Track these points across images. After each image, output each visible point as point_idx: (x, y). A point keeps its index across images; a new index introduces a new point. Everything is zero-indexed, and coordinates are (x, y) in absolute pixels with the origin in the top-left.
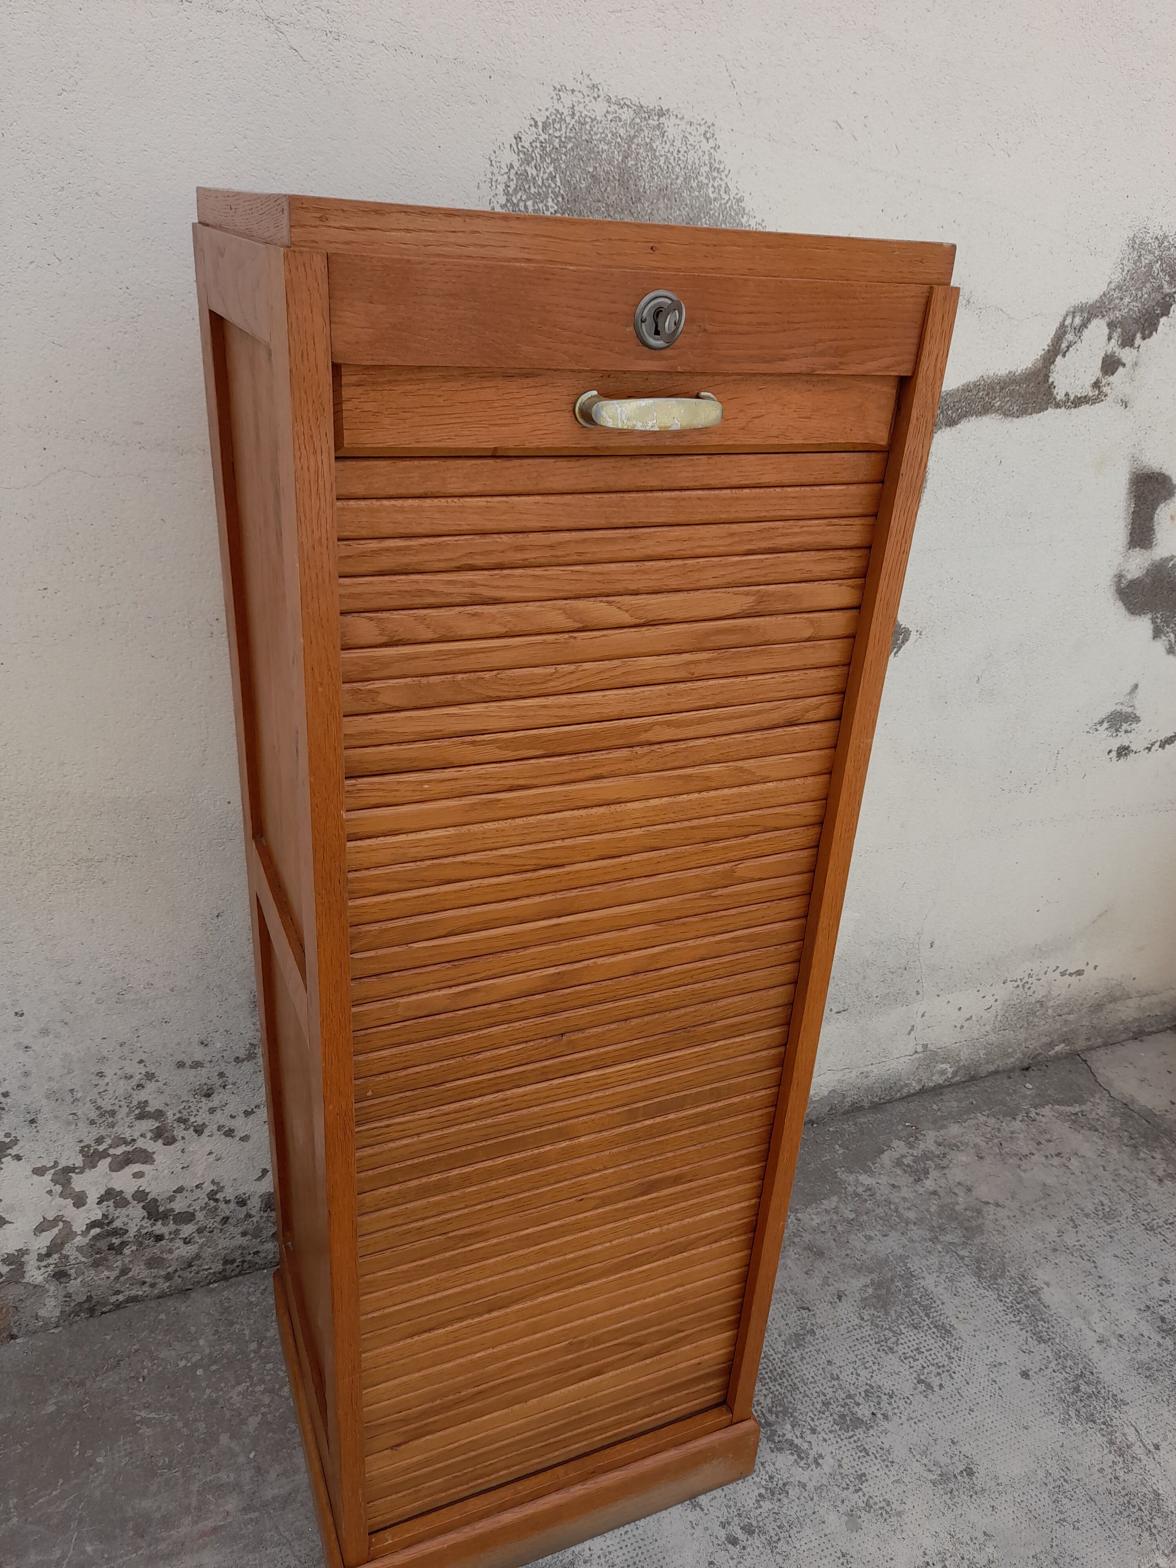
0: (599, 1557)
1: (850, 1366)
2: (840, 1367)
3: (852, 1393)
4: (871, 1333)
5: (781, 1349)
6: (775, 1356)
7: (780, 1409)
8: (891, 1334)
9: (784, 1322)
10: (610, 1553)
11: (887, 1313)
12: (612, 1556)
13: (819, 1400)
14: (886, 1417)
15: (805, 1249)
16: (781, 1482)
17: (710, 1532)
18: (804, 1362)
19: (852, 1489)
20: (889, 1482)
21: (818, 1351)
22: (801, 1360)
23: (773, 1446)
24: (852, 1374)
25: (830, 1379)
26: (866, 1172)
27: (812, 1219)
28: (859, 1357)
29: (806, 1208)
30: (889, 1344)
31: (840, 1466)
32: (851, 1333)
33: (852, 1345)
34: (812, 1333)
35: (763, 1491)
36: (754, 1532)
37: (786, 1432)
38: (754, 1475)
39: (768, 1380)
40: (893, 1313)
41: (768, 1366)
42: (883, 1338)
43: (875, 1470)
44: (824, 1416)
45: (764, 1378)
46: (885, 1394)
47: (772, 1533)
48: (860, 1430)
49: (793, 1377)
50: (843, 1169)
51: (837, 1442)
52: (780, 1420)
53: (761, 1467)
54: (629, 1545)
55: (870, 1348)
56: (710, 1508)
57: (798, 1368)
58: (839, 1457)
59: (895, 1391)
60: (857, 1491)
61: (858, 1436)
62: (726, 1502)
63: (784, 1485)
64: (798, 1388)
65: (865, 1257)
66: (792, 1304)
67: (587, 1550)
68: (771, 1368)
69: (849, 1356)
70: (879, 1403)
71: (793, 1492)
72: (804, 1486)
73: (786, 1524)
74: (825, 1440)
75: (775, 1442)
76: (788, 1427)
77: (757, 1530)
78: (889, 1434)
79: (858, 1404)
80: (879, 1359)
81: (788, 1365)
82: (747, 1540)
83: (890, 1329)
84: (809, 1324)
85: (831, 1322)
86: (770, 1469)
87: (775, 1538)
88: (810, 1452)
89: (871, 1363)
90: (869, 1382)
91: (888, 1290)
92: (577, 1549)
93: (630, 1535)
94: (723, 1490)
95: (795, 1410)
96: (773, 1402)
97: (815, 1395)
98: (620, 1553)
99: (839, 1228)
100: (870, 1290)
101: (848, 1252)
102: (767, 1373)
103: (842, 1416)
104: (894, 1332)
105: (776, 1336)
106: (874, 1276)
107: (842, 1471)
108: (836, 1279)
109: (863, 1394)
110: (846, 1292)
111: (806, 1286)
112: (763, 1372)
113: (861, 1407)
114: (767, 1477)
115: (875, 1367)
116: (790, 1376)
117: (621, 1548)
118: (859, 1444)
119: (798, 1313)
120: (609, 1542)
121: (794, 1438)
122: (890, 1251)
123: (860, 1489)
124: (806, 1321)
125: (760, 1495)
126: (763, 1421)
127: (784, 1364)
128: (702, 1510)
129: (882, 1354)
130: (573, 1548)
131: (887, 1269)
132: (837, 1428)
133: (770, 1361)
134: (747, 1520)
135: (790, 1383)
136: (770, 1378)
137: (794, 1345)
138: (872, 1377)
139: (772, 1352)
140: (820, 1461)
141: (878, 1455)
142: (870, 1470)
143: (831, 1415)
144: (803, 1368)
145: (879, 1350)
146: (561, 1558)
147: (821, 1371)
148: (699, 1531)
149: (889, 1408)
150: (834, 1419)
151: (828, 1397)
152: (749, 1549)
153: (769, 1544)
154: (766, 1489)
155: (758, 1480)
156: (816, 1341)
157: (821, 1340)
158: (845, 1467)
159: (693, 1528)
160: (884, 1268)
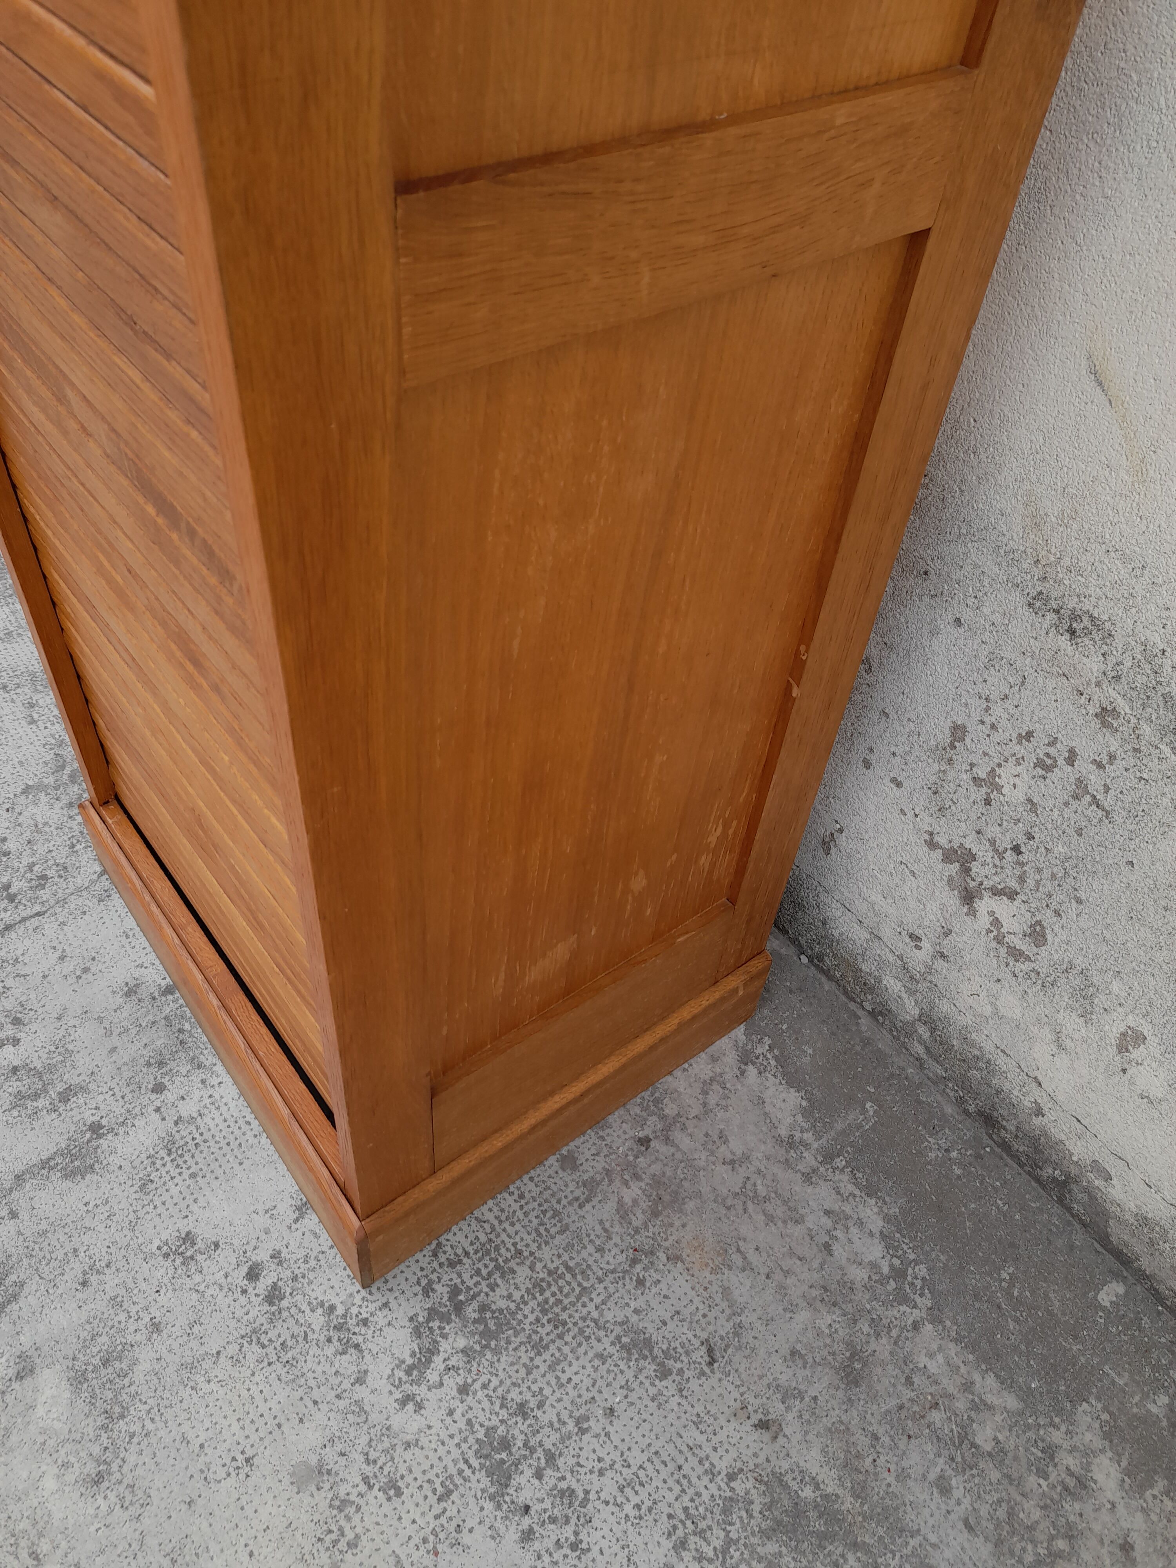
0: (211, 1096)
1: (616, 1456)
2: (607, 1435)
3: (560, 1462)
4: (706, 1496)
5: (609, 1316)
6: (591, 1307)
7: (491, 1324)
8: (718, 1543)
9: (667, 1316)
10: (218, 1108)
11: (766, 1534)
12: (213, 1111)
13: (528, 1396)
14: (527, 1536)
15: (849, 1345)
16: (360, 1339)
17: (263, 1236)
18: (597, 1362)
19: (369, 1470)
20: (395, 1545)
21: (626, 1386)
22: (599, 1356)
23: (421, 1319)
24: (600, 1460)
25: (577, 1414)
26: (1127, 1472)
27: (931, 1356)
28: (641, 1473)
29: (957, 1341)
30: (692, 1539)
31: (408, 1445)
32: (689, 1455)
33: (665, 1457)
34: (664, 1373)
35: (340, 1310)
36: (271, 1303)
37: (450, 1340)
38: (363, 1293)
39: (540, 1299)
40: (771, 1547)
41: (567, 1296)
42: (702, 1525)
43: (412, 1516)
44: (497, 1409)
45: (542, 1293)
46: (576, 1533)
47: (272, 1334)
48: (485, 1482)
49: (559, 1342)
50: (1105, 1417)
51: (452, 1437)
52: (471, 1327)
53: (379, 1304)
54: (231, 1130)
55: (670, 1497)
56: (300, 1233)
57: (581, 1351)
58: (424, 1441)
59: (590, 1555)
60: (366, 1480)
61: (473, 1478)
62: (313, 1254)
63: (357, 1346)
64: (539, 1354)
65: (891, 1479)
66: (711, 1328)
67: (220, 1080)
68: (566, 1301)
69: (636, 1451)
70: (553, 1520)
71: (347, 1363)
72: (360, 1380)
73: (290, 1355)
74: (451, 1413)
75: (429, 1320)
76: (461, 1343)
77: (275, 1308)
78: (493, 1544)
79: (539, 1475)
80: (650, 1518)
81: (581, 1331)
82: (256, 1295)
83: (729, 1542)
84: (679, 1365)
85: (699, 1408)
86: (380, 1318)
87: (264, 1339)
88: (424, 1387)
89: (635, 1500)
90: (592, 1496)
91: (825, 1537)
92: (220, 1068)
93: (245, 1128)
94: (331, 1247)
95: (496, 1352)
96: (501, 1311)
97: (535, 1388)
98: (220, 1120)
99: (936, 1416)
100: (807, 1493)
101: (886, 1440)
102: (554, 1294)
103: (505, 1444)
104: (725, 1551)
105: (633, 1304)
106: (848, 1503)
107: (399, 1449)
108: (806, 1416)
109: (563, 1485)
110: (780, 1438)
111: (762, 1353)
112: (554, 1289)
113: (535, 1481)
114: (365, 1315)
115: (628, 1509)
116: (560, 1336)
117: (225, 1121)
118: (458, 1480)
119: (696, 1343)
120: (232, 1104)
121: (442, 1356)
122: (933, 1538)
123: (370, 1487)
124: (683, 1358)
125: (332, 1308)
126: (461, 1297)
127: (581, 1324)
128: (296, 1221)
129: (665, 1524)
130: (219, 1063)
131: (881, 1531)
132: (481, 1435)
133: (578, 1298)
134: (289, 1290)
135: (546, 1339)
136: (546, 1301)
137: (625, 1340)
138: (607, 1503)
139: (597, 1300)
140: (410, 1407)
141: (443, 1520)
142: (409, 1505)
143: (502, 1421)
144: (584, 1361)
145: (670, 1516)
146: (205, 1052)
147: (587, 1396)
148: (262, 1221)
149: (550, 1543)
150: (494, 1429)
151: (539, 1413)
152: (243, 1300)
153: (254, 1331)
154: (344, 1316)
155: (358, 1299)
156: (647, 1383)
157: (652, 1391)
158: (408, 1455)
159: (267, 1212)
160: (878, 1524)
